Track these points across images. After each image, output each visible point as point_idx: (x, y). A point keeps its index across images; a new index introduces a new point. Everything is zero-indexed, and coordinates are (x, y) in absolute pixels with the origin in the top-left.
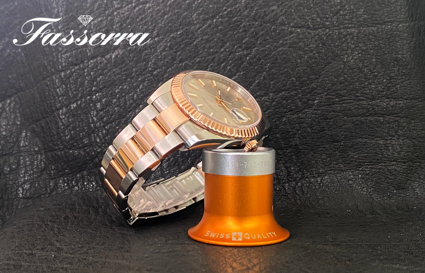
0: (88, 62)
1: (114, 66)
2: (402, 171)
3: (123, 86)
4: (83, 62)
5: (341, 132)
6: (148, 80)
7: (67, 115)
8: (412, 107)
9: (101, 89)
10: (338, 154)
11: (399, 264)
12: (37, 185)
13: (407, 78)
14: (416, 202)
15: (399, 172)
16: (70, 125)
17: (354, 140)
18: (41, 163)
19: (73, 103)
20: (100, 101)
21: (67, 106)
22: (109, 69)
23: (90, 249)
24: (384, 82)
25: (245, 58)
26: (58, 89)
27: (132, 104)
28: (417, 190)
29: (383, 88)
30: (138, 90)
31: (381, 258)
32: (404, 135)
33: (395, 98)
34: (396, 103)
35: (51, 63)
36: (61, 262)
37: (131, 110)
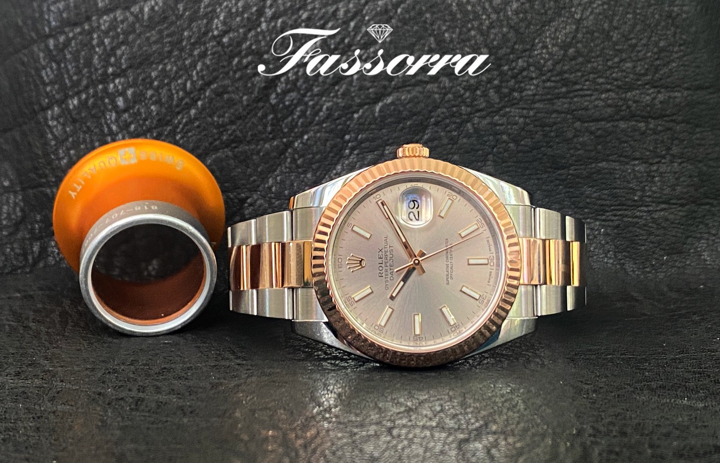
0: (98, 20)
1: (148, 26)
2: (678, 222)
3: (165, 64)
4: (88, 19)
5: (569, 149)
6: (212, 54)
7: (61, 120)
8: (699, 103)
9: (124, 71)
10: (564, 191)
11: (687, 397)
12: (8, 250)
13: (688, 50)
14: (703, 277)
15: (672, 223)
16: (67, 139)
17: (593, 165)
18: (14, 209)
19: (72, 97)
20: (123, 94)
21: (62, 102)
22: (138, 31)
23: (109, 373)
24: (647, 57)
25: (394, 11)
26: (44, 71)
27: (182, 99)
28: (706, 255)
29: (647, 69)
30: (194, 72)
31: (654, 385)
32: (683, 154)
33: (667, 87)
34: (670, 97)
35: (29, 22)
36: (52, 400)
37: (183, 109)
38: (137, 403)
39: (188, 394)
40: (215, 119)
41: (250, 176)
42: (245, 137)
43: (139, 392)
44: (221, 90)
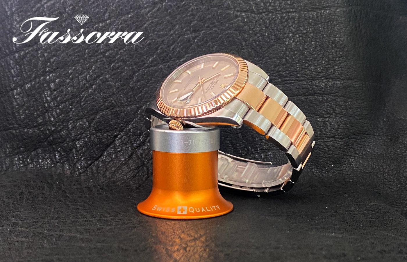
1: (67, 47)
2: (339, 147)
3: (76, 67)
4: (36, 44)
6: (100, 61)
7: (21, 95)
8: (348, 87)
9: (54, 70)
11: (334, 233)
13: (344, 60)
14: (352, 176)
15: (336, 148)
16: (24, 105)
19: (28, 83)
20: (54, 81)
21: (22, 86)
22: (62, 50)
23: (45, 223)
24: (322, 64)
25: (193, 41)
26: (12, 70)
27: (85, 84)
28: (353, 164)
29: (322, 70)
30: (91, 71)
31: (319, 227)
32: (341, 113)
33: (333, 79)
34: (334, 84)
35: (5, 45)
36: (16, 236)
37: (85, 90)
38: (59, 237)
39: (85, 233)
40: (102, 94)
41: (120, 124)
42: (117, 104)
43: (60, 232)
44: (105, 80)
